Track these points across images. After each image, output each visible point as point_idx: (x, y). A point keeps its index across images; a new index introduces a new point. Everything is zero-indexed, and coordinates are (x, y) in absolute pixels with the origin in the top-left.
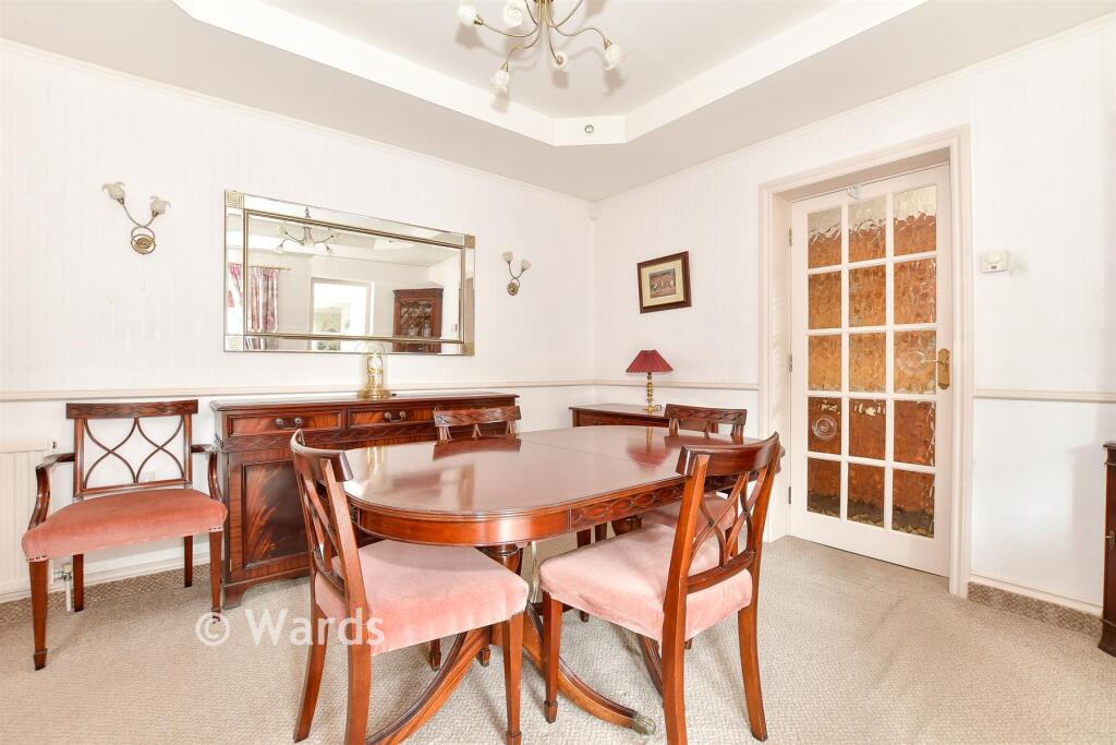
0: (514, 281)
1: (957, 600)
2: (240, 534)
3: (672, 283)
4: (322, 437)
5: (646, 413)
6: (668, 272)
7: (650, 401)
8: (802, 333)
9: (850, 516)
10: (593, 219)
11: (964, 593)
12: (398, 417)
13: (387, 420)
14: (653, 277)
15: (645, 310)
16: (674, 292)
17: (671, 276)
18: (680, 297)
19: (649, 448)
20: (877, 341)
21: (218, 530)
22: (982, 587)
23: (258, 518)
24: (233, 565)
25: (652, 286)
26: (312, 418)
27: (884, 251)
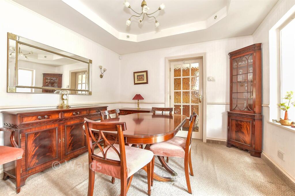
0: (102, 74)
1: (204, 143)
2: (25, 159)
3: (143, 78)
4: (54, 121)
5: (137, 110)
6: (142, 75)
7: (138, 107)
8: (173, 91)
9: (183, 130)
10: (120, 59)
11: (206, 142)
12: (77, 114)
13: (74, 115)
14: (138, 76)
15: (135, 84)
16: (144, 80)
17: (143, 76)
18: (145, 81)
19: (138, 119)
20: (188, 93)
21: (20, 158)
22: (209, 140)
23: (32, 152)
24: (22, 171)
25: (138, 78)
26: (51, 115)
27: (189, 75)
